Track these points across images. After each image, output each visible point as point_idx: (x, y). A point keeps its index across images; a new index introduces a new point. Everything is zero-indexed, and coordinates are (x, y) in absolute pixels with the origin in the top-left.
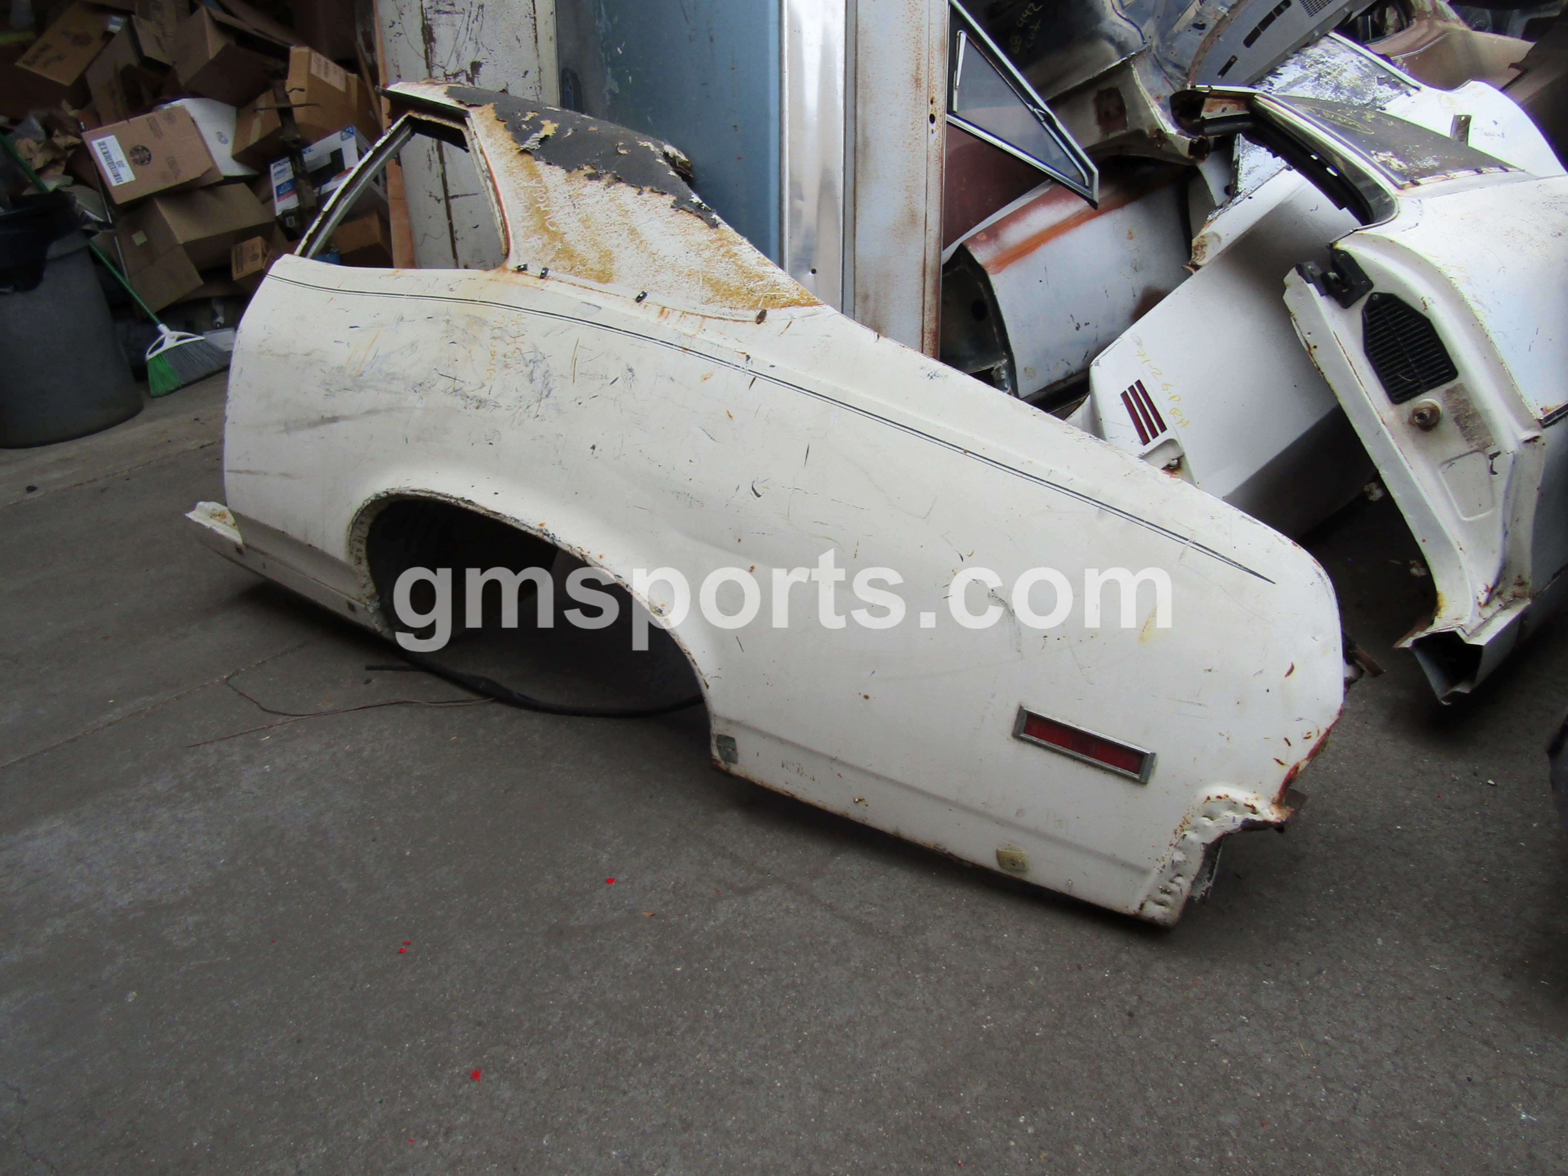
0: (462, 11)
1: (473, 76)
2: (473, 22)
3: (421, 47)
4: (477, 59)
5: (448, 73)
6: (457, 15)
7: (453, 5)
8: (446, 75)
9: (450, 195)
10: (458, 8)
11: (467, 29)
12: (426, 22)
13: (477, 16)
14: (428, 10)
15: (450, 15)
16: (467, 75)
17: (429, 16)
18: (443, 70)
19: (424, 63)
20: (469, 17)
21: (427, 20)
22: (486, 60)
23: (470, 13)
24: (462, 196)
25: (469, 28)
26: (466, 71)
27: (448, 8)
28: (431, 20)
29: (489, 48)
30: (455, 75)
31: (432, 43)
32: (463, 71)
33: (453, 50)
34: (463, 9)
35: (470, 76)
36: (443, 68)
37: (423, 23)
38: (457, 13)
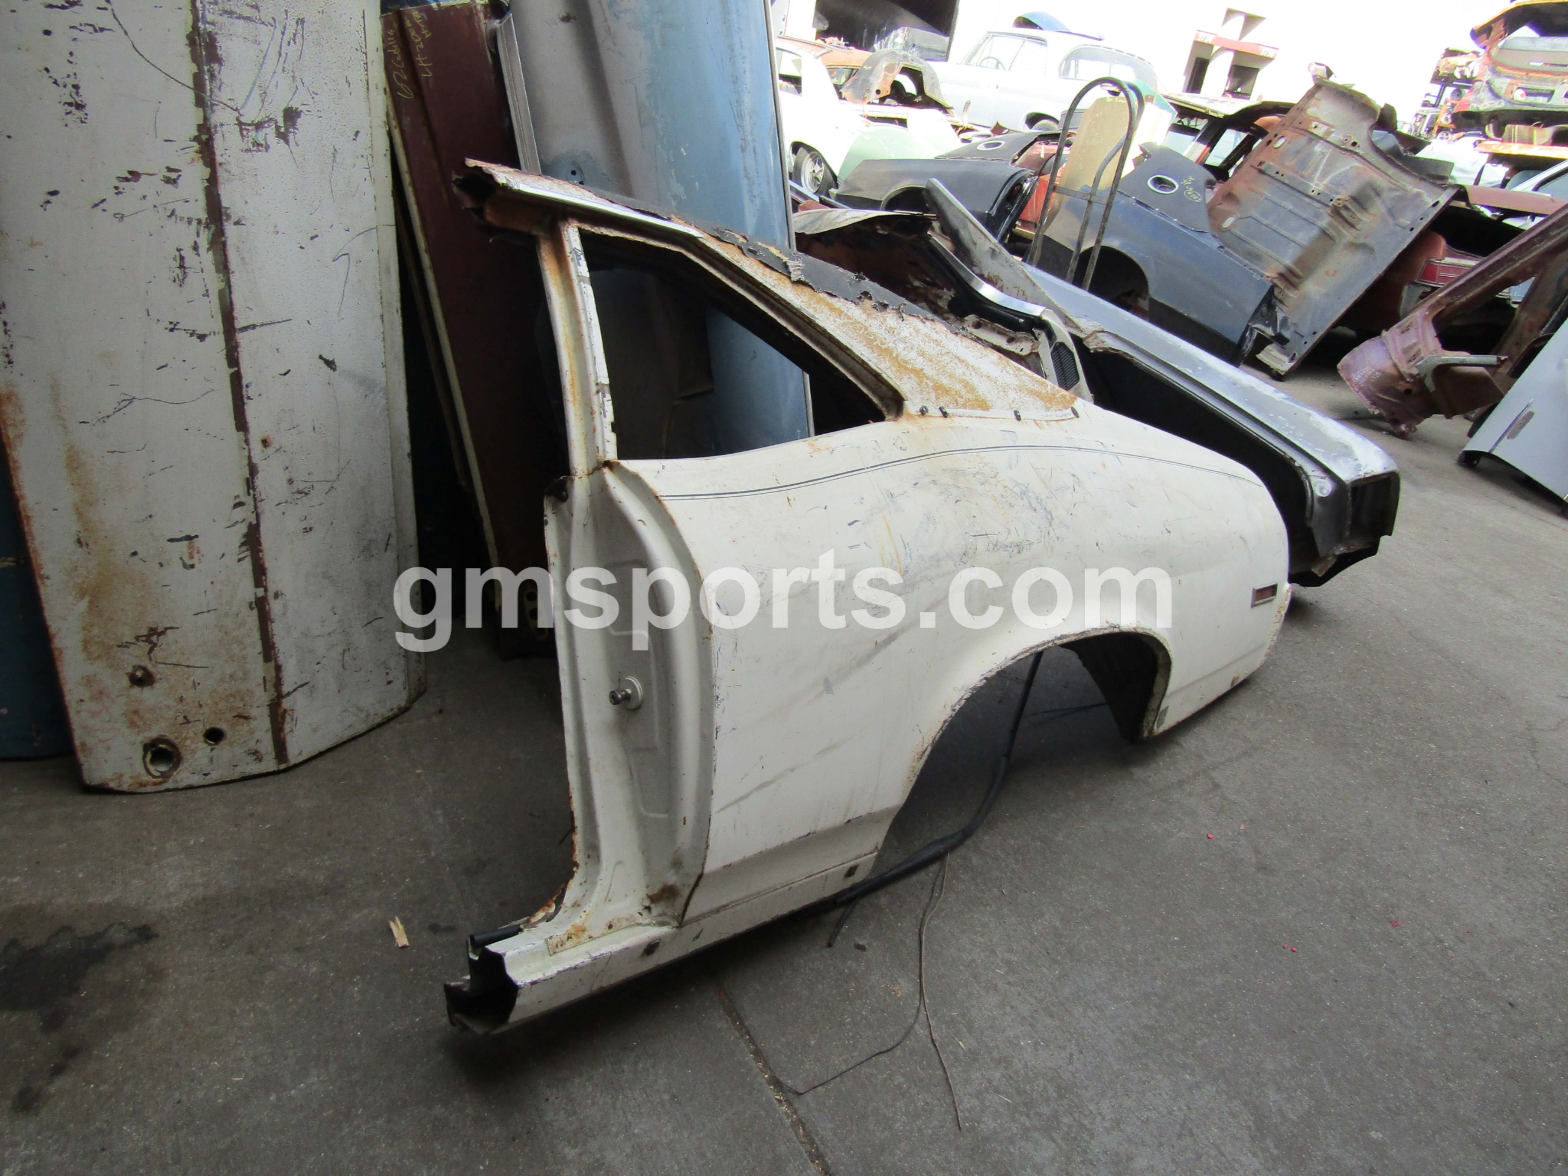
0: (272, 22)
1: (287, 129)
2: (289, 43)
3: (186, 69)
4: (295, 105)
5: (243, 119)
6: (263, 26)
7: (256, 7)
8: (240, 124)
9: (239, 324)
10: (265, 16)
11: (280, 55)
12: (200, 24)
13: (295, 35)
14: (207, 7)
15: (252, 24)
16: (278, 128)
17: (209, 17)
18: (236, 114)
19: (190, 96)
20: (283, 33)
21: (206, 22)
22: (307, 108)
23: (285, 28)
24: (262, 325)
25: (283, 55)
26: (276, 122)
27: (248, 12)
28: (213, 24)
29: (310, 89)
30: (259, 126)
31: (216, 66)
32: (271, 119)
33: (255, 83)
34: (273, 19)
35: (282, 130)
36: (236, 110)
37: (195, 27)
38: (263, 23)
